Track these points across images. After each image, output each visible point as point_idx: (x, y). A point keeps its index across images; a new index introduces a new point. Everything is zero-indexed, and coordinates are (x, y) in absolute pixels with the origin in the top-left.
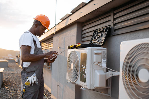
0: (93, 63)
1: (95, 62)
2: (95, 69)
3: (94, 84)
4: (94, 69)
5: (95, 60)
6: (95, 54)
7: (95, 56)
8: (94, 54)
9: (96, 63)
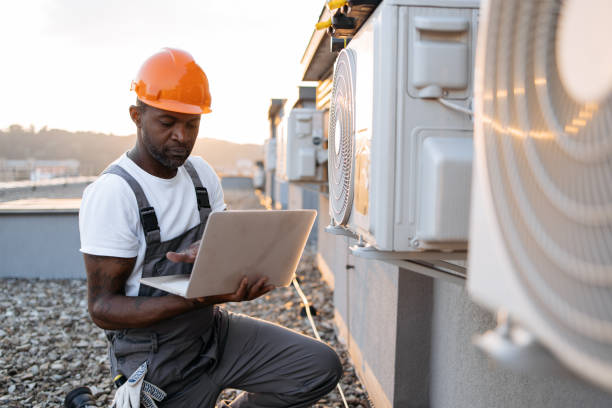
0: (411, 90)
1: (419, 88)
2: (419, 131)
3: (413, 224)
4: (413, 132)
5: (417, 77)
6: (425, 33)
7: (419, 47)
8: (414, 35)
9: (426, 93)
